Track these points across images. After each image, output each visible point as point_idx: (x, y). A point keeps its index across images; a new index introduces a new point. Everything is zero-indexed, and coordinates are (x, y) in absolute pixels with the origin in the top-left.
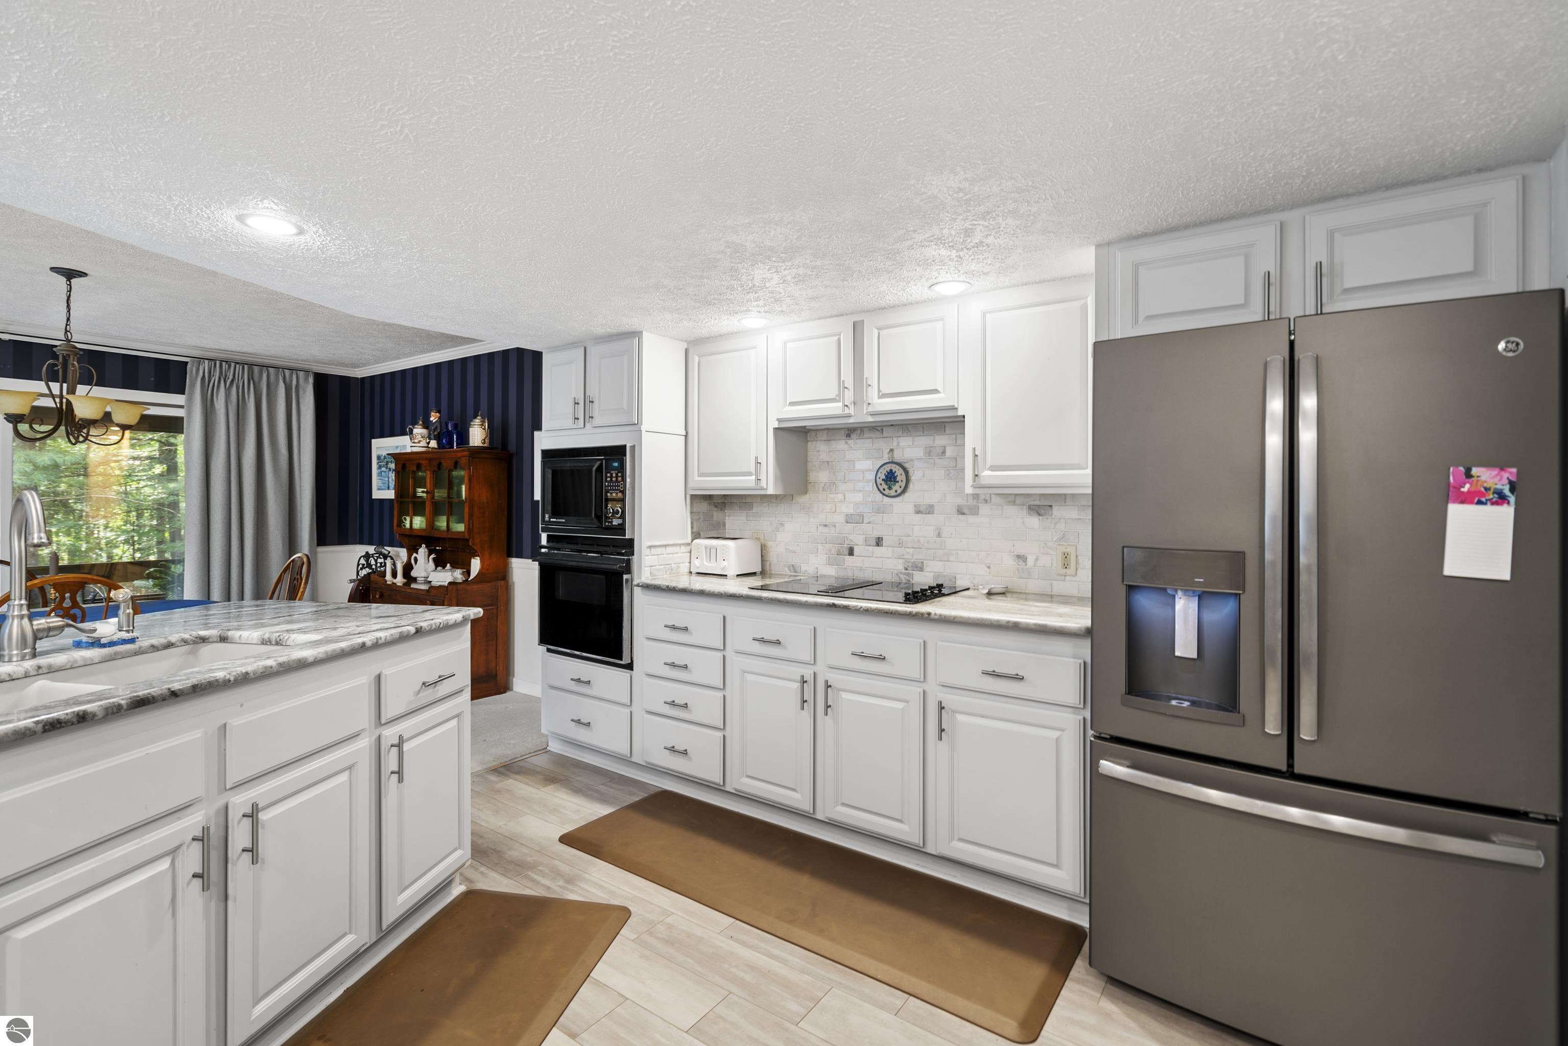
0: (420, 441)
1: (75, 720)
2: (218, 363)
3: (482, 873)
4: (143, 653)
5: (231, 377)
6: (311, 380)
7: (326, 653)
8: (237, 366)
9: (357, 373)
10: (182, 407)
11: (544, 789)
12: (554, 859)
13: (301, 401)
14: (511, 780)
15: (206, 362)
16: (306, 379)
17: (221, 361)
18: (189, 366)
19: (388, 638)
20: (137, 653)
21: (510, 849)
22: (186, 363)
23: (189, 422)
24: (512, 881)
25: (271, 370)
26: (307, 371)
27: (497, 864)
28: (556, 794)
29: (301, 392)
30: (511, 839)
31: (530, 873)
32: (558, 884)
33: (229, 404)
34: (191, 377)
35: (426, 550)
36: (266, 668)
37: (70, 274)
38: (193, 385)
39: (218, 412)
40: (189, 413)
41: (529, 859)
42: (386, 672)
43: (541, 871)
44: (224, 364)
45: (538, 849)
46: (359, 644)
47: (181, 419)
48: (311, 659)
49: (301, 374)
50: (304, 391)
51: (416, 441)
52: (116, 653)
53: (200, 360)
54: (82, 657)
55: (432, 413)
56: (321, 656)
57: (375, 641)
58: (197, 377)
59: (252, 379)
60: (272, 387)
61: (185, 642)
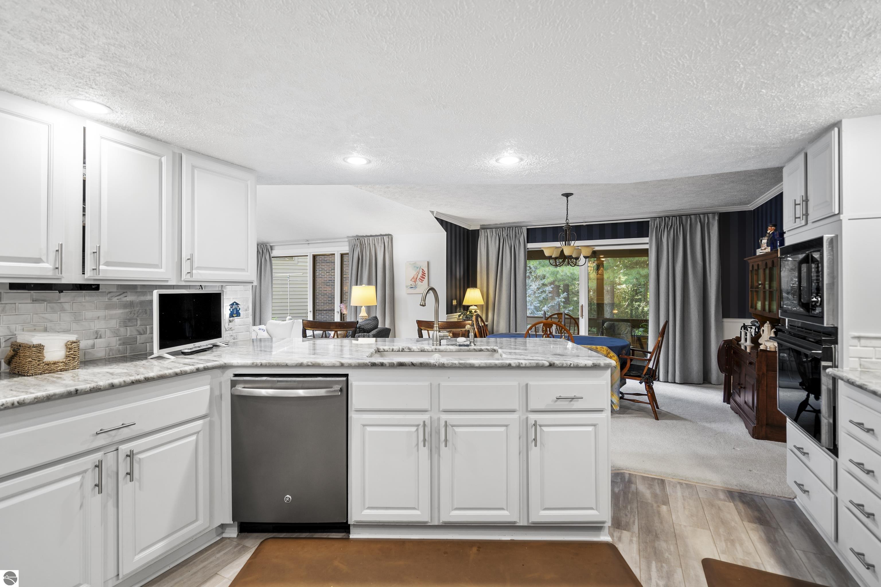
0: (766, 248)
1: (380, 364)
2: (663, 218)
3: (631, 541)
4: (470, 351)
5: (670, 224)
6: (717, 218)
7: (486, 364)
8: (673, 218)
9: (750, 207)
10: (647, 243)
11: (746, 523)
12: (682, 568)
13: (711, 231)
14: (732, 504)
15: (658, 218)
16: (714, 218)
17: (665, 217)
18: (650, 222)
19: (527, 365)
20: (469, 351)
21: (666, 541)
22: (649, 221)
23: (651, 250)
24: (638, 558)
25: (692, 216)
26: (714, 213)
27: (646, 543)
28: (750, 532)
29: (711, 226)
30: (675, 536)
31: (654, 562)
32: (658, 582)
33: (669, 239)
34: (651, 228)
35: (769, 325)
36: (453, 363)
37: (567, 195)
38: (652, 232)
39: (664, 244)
40: (651, 246)
41: (667, 555)
42: (531, 383)
43: (662, 566)
44: (666, 218)
45: (681, 553)
46: (507, 364)
47: (647, 250)
48: (477, 365)
49: (710, 216)
50: (713, 225)
51: (763, 248)
52: (461, 349)
53: (655, 218)
54: (449, 348)
55: (769, 228)
56: (482, 365)
57: (518, 364)
58: (654, 227)
59: (682, 223)
60: (693, 226)
61: (488, 350)
